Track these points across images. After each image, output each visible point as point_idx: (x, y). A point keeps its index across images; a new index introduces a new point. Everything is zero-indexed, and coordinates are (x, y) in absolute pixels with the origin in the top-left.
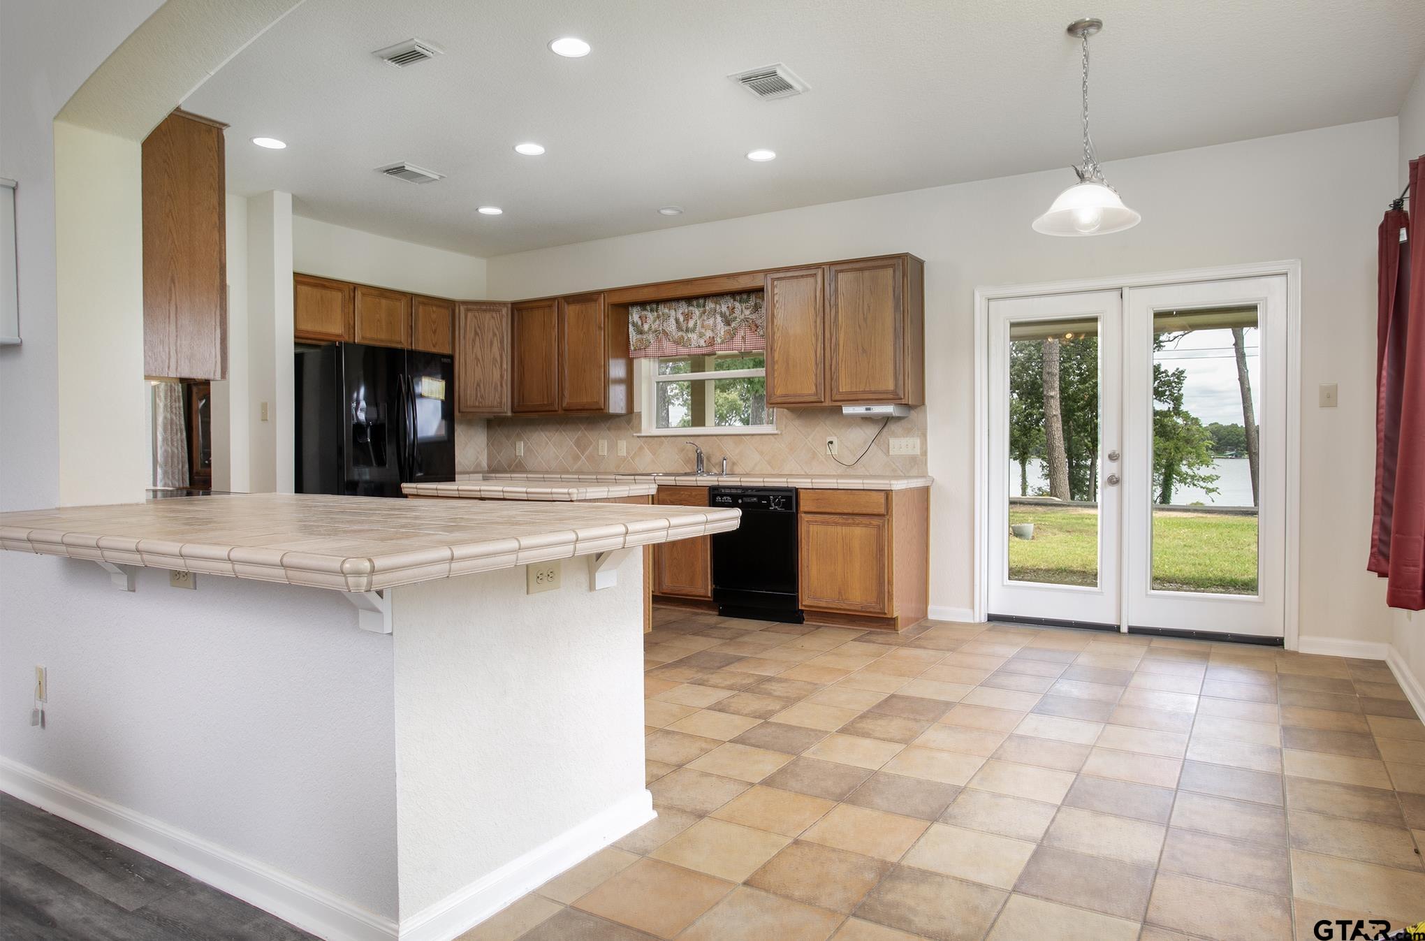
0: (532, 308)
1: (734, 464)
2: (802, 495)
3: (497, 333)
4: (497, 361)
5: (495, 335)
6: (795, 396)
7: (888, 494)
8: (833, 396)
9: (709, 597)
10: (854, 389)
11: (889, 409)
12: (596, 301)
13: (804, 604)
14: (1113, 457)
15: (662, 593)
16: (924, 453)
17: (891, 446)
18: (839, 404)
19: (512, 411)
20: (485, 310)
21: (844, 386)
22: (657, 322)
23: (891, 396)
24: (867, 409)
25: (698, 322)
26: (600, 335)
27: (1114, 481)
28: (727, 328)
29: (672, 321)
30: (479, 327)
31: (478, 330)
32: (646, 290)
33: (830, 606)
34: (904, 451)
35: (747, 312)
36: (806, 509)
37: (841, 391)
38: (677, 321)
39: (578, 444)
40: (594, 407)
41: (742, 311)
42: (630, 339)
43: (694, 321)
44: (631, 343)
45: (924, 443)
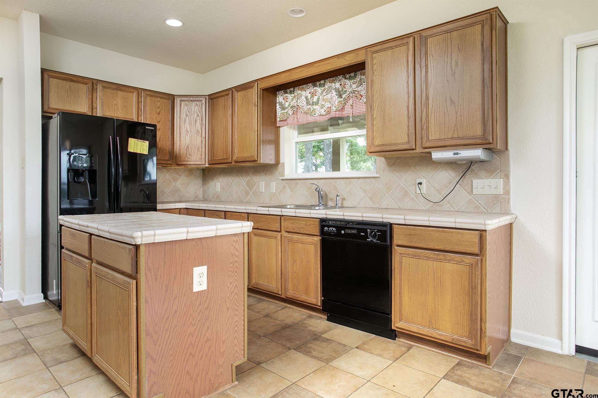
0: (218, 97)
1: (344, 199)
2: (396, 229)
3: (200, 115)
4: (198, 131)
5: (198, 116)
6: (390, 145)
7: (482, 233)
8: (423, 144)
9: (319, 306)
10: (443, 137)
11: (477, 153)
12: (252, 87)
13: (396, 326)
15: (287, 297)
16: (507, 192)
17: (474, 186)
18: (428, 150)
19: (208, 164)
20: (192, 100)
21: (434, 134)
22: (294, 101)
23: (479, 141)
24: (455, 154)
25: (320, 97)
26: (255, 110)
28: (340, 100)
29: (303, 97)
30: (189, 112)
31: (188, 113)
32: (283, 75)
33: (421, 332)
34: (487, 191)
35: (354, 86)
36: (400, 243)
37: (430, 139)
38: (306, 98)
39: (248, 184)
40: (252, 159)
41: (351, 86)
42: (277, 114)
43: (318, 97)
44: (278, 116)
45: (507, 184)
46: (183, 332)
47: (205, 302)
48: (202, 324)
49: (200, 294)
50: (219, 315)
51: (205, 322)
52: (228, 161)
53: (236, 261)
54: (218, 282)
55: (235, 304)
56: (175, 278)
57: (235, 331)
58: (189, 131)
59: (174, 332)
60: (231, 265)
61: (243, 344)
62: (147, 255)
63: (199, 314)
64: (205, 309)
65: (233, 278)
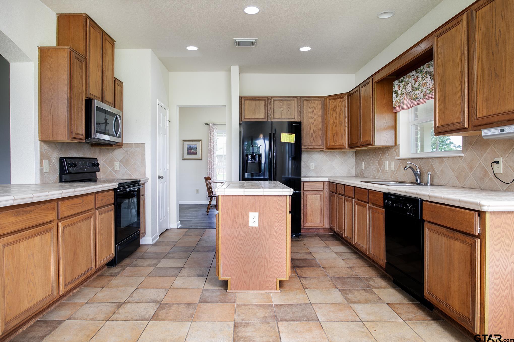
0: (353, 93)
2: (424, 205)
4: (342, 122)
5: (341, 110)
6: (449, 125)
12: (369, 82)
20: (337, 99)
22: (404, 88)
25: (421, 82)
26: (371, 102)
30: (335, 107)
31: (334, 109)
38: (412, 84)
39: (379, 163)
40: (369, 143)
42: (393, 102)
43: (419, 82)
44: (394, 104)
46: (243, 248)
47: (257, 234)
48: (255, 247)
49: (253, 228)
50: (267, 244)
51: (257, 246)
52: (358, 145)
53: (280, 213)
54: (267, 224)
55: (280, 240)
56: (238, 216)
57: (279, 258)
58: (335, 123)
59: (237, 246)
60: (277, 215)
61: (286, 269)
62: (223, 201)
63: (253, 240)
64: (257, 238)
65: (278, 224)
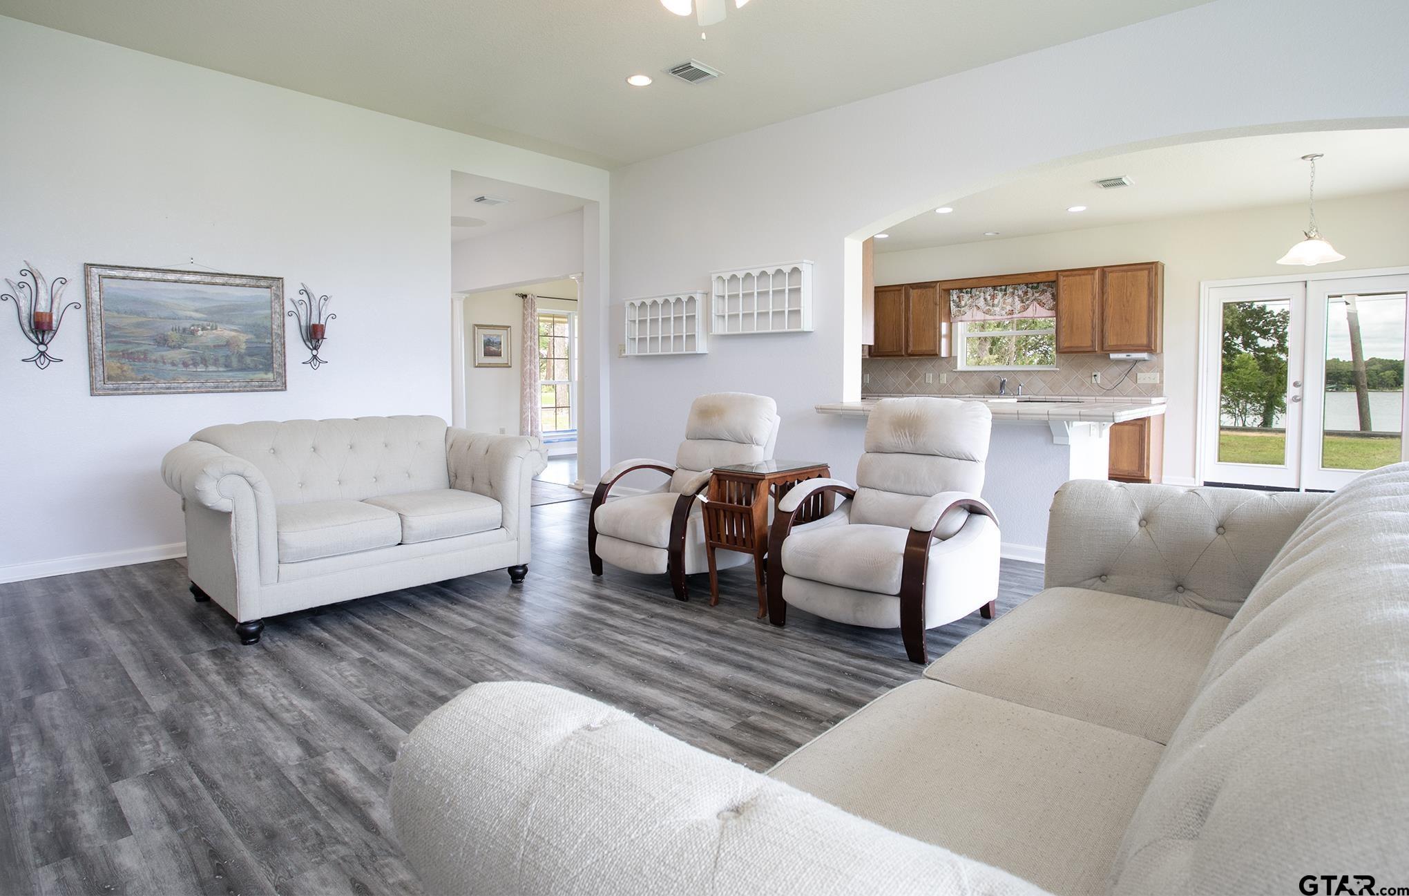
0: (886, 291)
6: (1077, 347)
8: (1104, 347)
10: (1119, 343)
11: (1142, 355)
12: (933, 287)
14: (1295, 384)
16: (1162, 382)
17: (1138, 378)
18: (1107, 352)
19: (869, 354)
21: (1111, 341)
23: (1145, 348)
24: (1127, 356)
25: (1001, 300)
26: (936, 309)
27: (1295, 399)
28: (1022, 304)
29: (982, 299)
34: (1147, 381)
35: (1037, 295)
37: (1109, 344)
38: (985, 299)
39: (910, 375)
40: (931, 353)
41: (1033, 294)
42: (951, 310)
43: (997, 300)
44: (952, 313)
45: (1162, 376)
52: (899, 353)
